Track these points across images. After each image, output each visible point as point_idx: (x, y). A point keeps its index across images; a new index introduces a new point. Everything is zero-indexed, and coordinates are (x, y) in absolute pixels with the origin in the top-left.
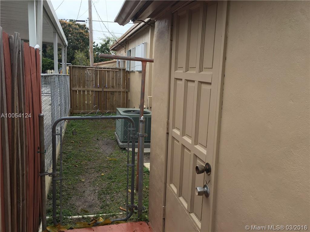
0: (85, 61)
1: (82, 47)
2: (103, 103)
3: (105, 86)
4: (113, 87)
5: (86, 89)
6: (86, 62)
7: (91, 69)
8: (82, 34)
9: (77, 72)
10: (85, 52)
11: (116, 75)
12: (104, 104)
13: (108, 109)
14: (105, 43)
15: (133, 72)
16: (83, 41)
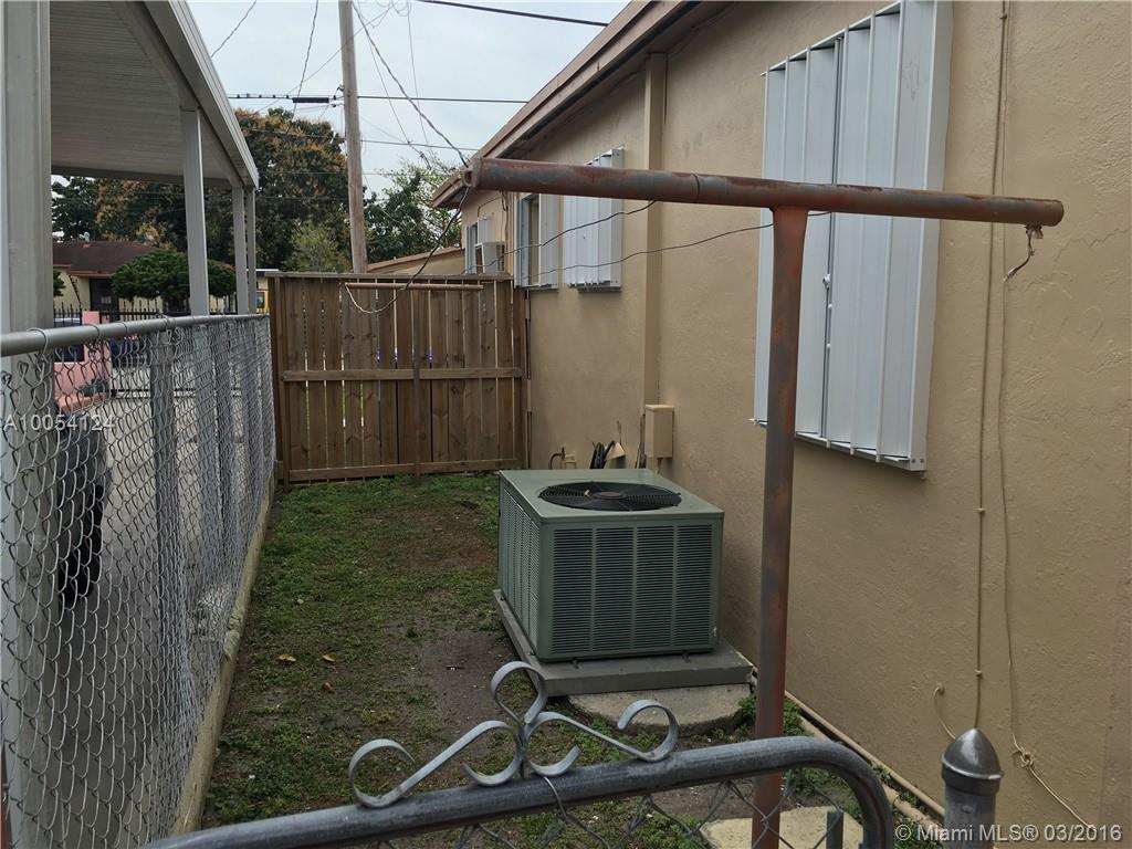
0: (333, 257)
1: (317, 205)
2: (418, 433)
3: (425, 358)
4: (459, 359)
5: (344, 374)
6: (336, 261)
7: (361, 288)
8: (318, 158)
9: (301, 301)
10: (330, 225)
11: (472, 308)
12: (423, 437)
13: (440, 456)
14: (401, 189)
15: (548, 290)
16: (321, 184)
